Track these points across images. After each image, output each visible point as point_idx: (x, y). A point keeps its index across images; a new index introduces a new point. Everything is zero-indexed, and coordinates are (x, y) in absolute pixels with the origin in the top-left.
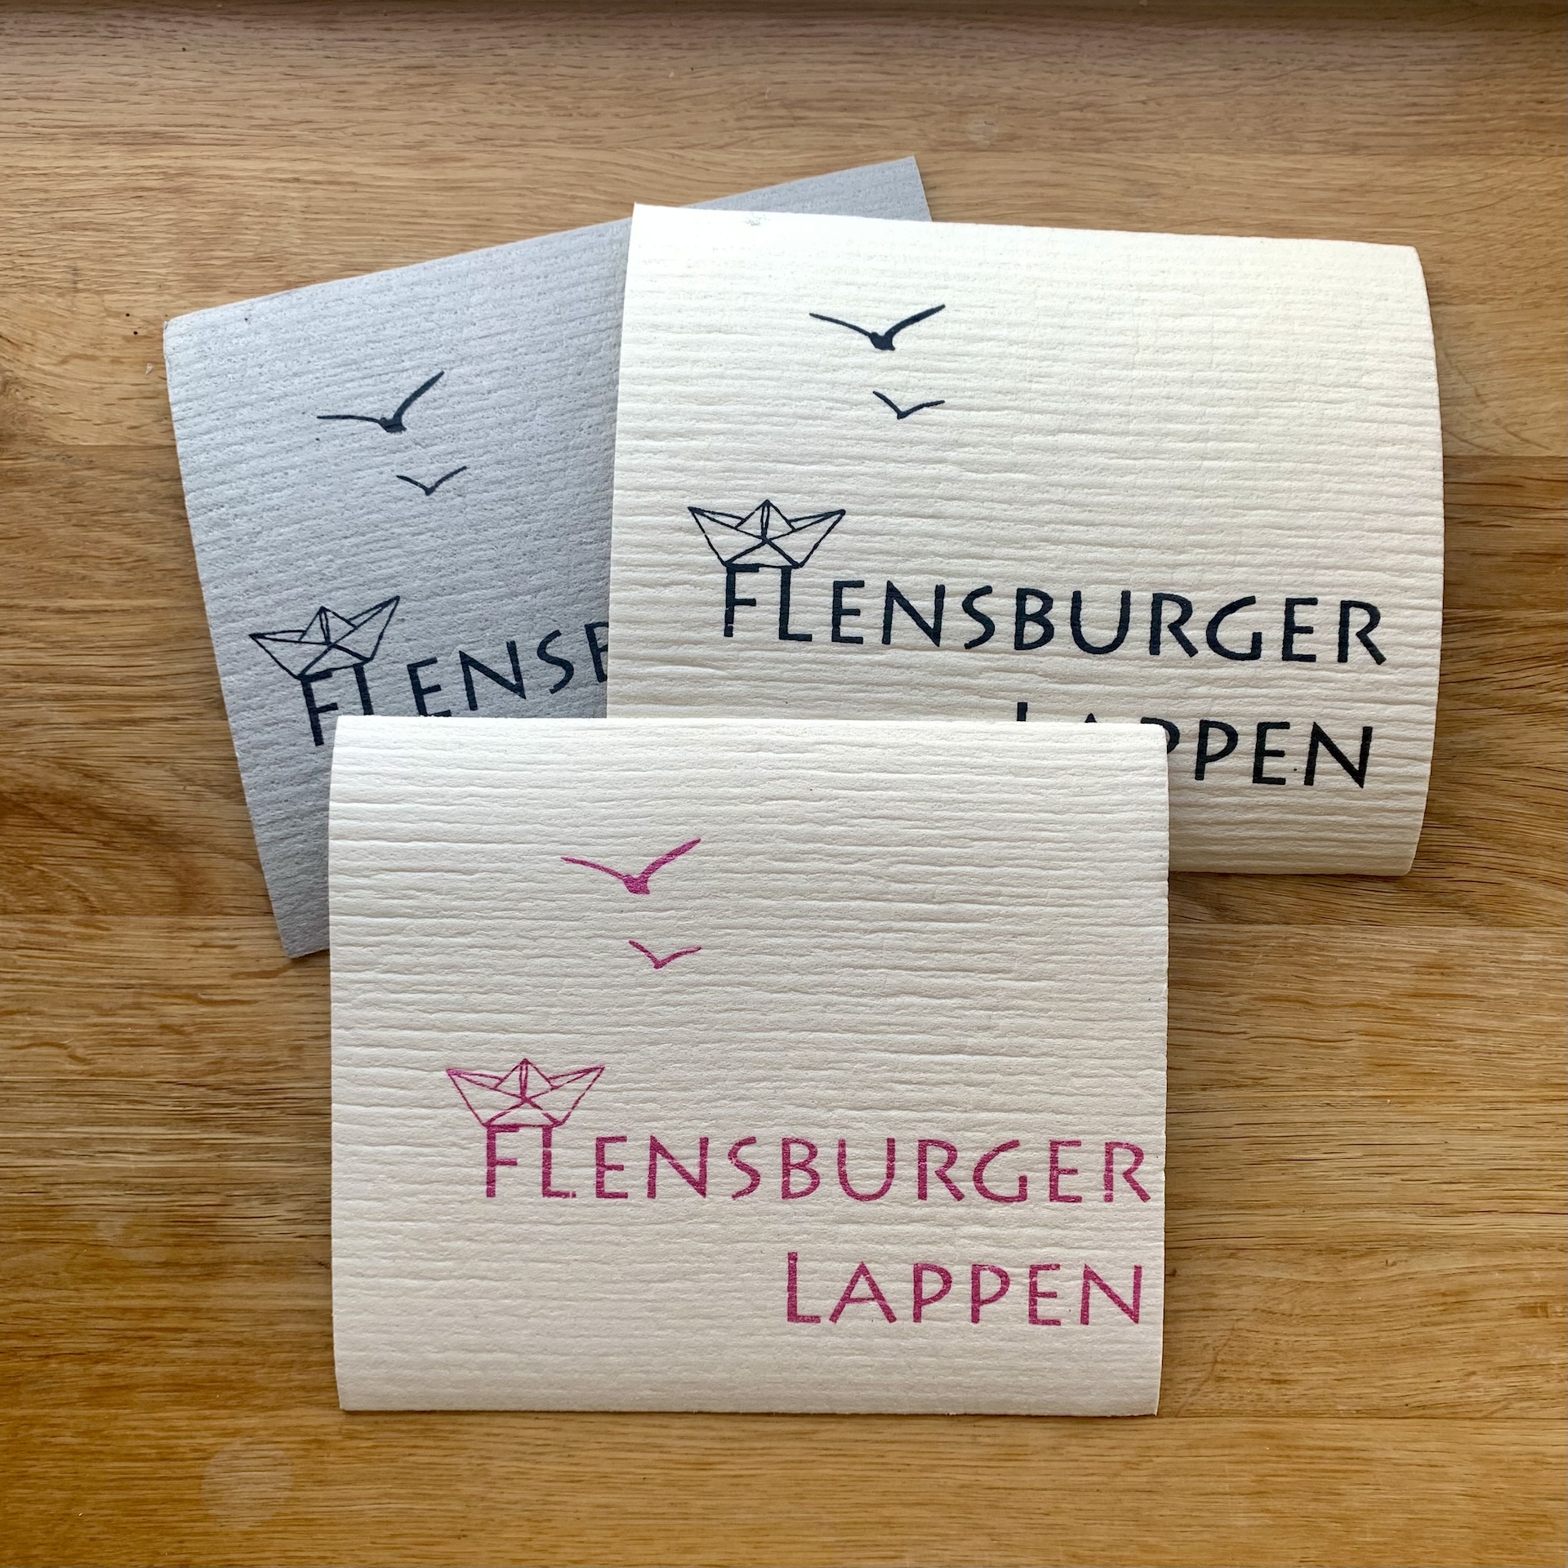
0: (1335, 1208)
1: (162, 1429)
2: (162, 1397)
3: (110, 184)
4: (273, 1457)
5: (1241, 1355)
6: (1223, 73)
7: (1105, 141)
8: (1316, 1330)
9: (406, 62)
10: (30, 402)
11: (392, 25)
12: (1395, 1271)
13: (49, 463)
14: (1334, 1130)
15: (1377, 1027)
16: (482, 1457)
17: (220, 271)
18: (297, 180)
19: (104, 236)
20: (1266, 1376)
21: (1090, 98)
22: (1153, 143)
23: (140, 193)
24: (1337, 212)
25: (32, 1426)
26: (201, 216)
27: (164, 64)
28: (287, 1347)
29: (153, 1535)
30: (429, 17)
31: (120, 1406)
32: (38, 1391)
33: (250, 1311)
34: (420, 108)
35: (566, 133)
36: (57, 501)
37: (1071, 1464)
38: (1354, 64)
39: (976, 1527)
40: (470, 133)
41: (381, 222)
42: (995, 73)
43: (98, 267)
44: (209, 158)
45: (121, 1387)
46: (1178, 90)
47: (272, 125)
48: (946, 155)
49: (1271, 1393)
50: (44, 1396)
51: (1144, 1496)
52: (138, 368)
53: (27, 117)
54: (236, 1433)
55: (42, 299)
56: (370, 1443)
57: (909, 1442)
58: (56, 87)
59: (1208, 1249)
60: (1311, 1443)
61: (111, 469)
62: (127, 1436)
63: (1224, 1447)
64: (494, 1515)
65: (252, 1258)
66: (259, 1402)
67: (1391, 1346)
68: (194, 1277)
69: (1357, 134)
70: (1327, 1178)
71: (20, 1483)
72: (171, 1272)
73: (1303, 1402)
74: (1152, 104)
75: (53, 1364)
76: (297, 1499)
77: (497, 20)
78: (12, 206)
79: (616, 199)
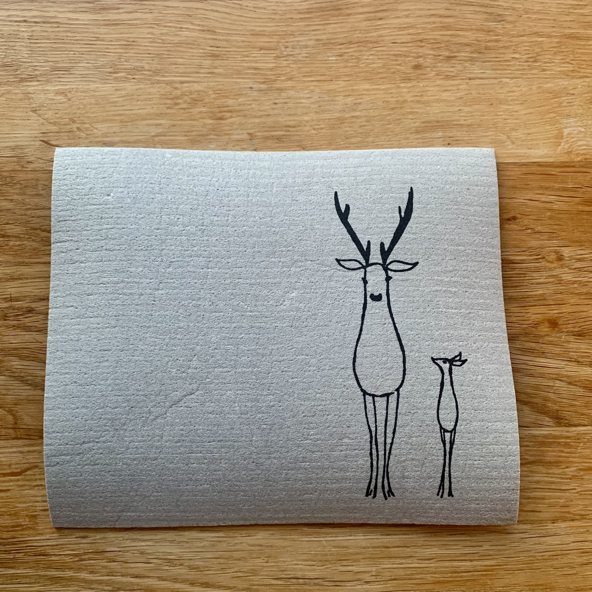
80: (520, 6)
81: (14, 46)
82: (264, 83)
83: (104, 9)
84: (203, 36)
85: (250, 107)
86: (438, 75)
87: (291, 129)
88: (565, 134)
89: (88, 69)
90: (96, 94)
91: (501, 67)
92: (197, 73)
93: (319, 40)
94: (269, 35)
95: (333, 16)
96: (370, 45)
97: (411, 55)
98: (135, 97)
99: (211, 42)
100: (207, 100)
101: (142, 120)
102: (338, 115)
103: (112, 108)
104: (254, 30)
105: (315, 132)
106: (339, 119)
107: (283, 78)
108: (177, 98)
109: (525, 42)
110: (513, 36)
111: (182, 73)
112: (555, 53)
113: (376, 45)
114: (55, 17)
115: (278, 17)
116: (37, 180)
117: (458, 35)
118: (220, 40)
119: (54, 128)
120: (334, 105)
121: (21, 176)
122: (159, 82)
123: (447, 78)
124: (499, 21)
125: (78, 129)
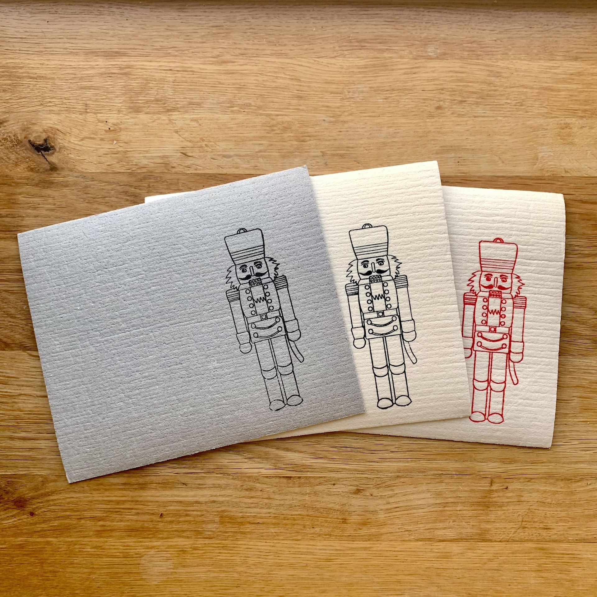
0: (568, 463)
1: (124, 546)
2: (124, 534)
3: (100, 72)
4: (166, 557)
5: (532, 518)
6: (526, 29)
7: (479, 55)
8: (560, 509)
9: (211, 24)
10: (70, 155)
11: (207, 10)
12: (590, 487)
13: (76, 179)
14: (568, 434)
15: (584, 395)
16: (245, 557)
17: (141, 105)
18: (171, 70)
19: (97, 92)
20: (541, 526)
21: (475, 39)
22: (499, 57)
23: (110, 75)
24: (569, 83)
25: (75, 544)
26: (134, 84)
27: (120, 25)
28: (171, 515)
29: (121, 586)
30: (221, 7)
31: (107, 537)
32: (77, 532)
33: (157, 502)
34: (218, 42)
35: (274, 52)
36: (80, 193)
37: (468, 560)
38: (576, 26)
39: (432, 583)
40: (237, 52)
41: (203, 86)
42: (439, 29)
43: (95, 103)
44: (137, 61)
45: (108, 530)
46: (509, 36)
47: (162, 48)
48: (420, 61)
49: (544, 533)
50: (79, 533)
51: (496, 572)
52: (110, 142)
53: (67, 45)
54: (152, 547)
55: (74, 116)
56: (203, 552)
57: (407, 551)
58: (79, 34)
59: (520, 479)
60: (558, 552)
61: (101, 181)
62: (111, 549)
63: (526, 553)
64: (250, 578)
65: (157, 482)
66: (160, 536)
67: (590, 515)
68: (136, 489)
69: (577, 53)
70: (564, 452)
71: (71, 566)
72: (127, 487)
73: (556, 536)
74: (499, 42)
75: (83, 521)
76: (175, 572)
77: (247, 8)
78: (62, 80)
79: (293, 77)
80: (513, 66)
81: (163, 87)
82: (333, 117)
83: (225, 62)
84: (292, 83)
85: (323, 133)
86: (452, 114)
87: (350, 149)
88: (539, 157)
89: (213, 104)
90: (219, 121)
91: (498, 109)
92: (287, 109)
93: (371, 88)
94: (337, 83)
95: (382, 70)
96: (407, 92)
97: (435, 99)
98: (244, 124)
99: (297, 87)
100: (293, 128)
101: (250, 140)
102: (383, 140)
103: (229, 132)
104: (327, 80)
105: (367, 152)
106: (383, 143)
107: (346, 114)
108: (273, 126)
109: (515, 92)
110: (507, 87)
111: (277, 109)
112: (535, 100)
113: (411, 92)
114: (191, 67)
115: (344, 70)
116: (178, 179)
117: (468, 86)
118: (303, 86)
119: (190, 144)
120: (381, 133)
121: (168, 177)
122: (261, 115)
123: (459, 116)
124: (498, 77)
125: (206, 145)
